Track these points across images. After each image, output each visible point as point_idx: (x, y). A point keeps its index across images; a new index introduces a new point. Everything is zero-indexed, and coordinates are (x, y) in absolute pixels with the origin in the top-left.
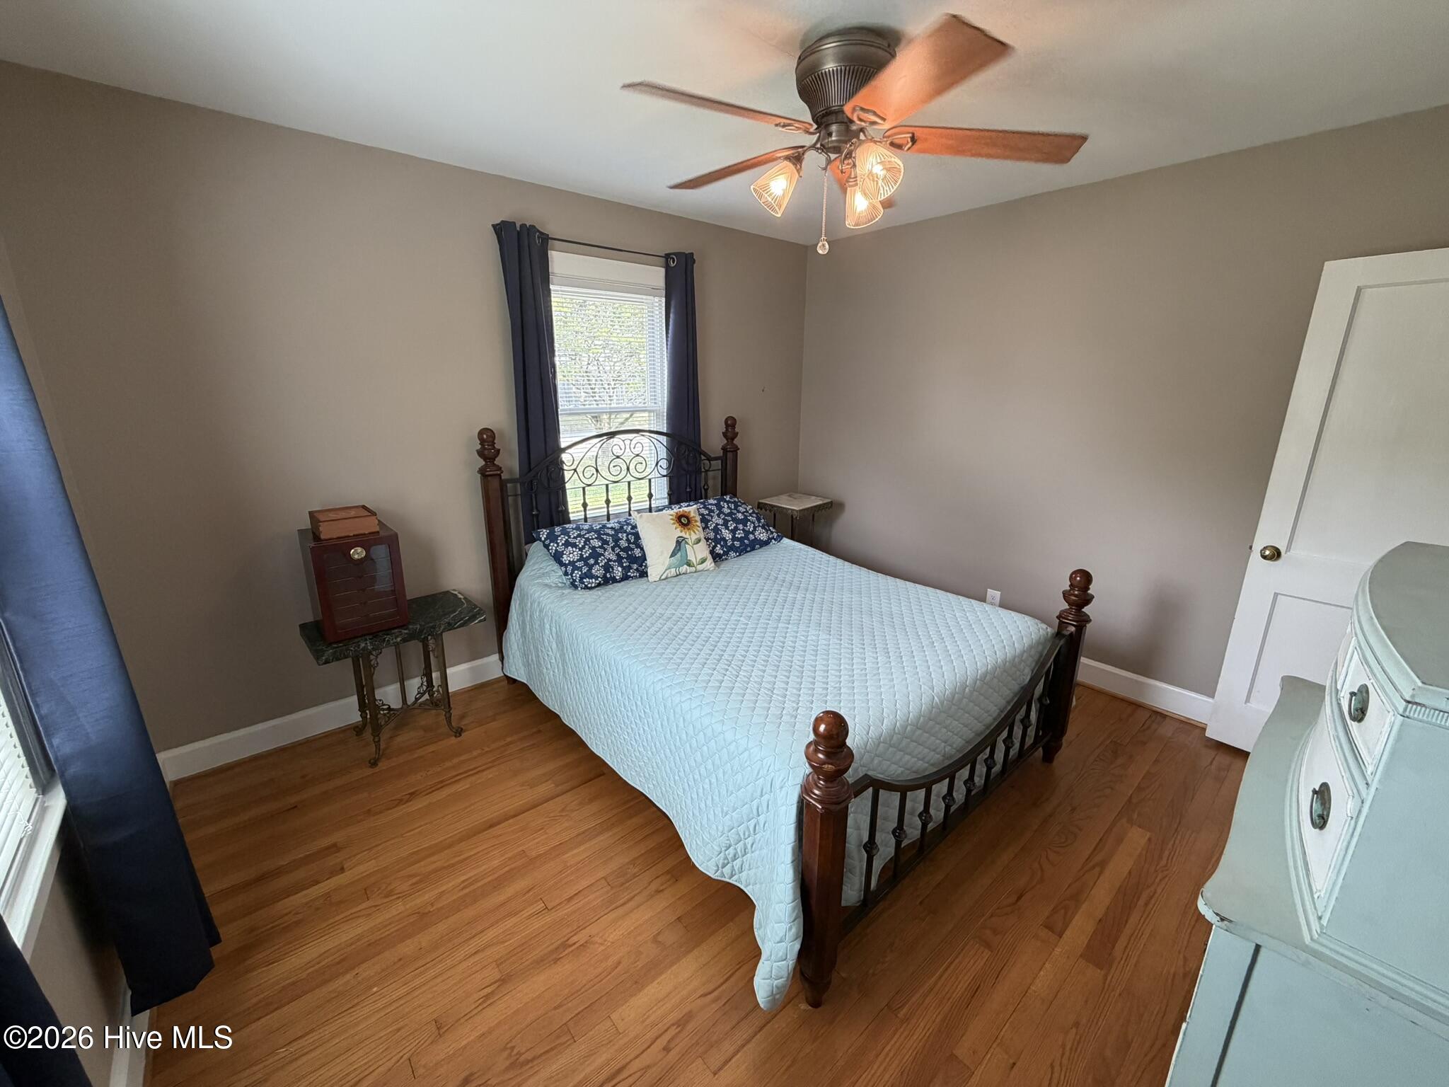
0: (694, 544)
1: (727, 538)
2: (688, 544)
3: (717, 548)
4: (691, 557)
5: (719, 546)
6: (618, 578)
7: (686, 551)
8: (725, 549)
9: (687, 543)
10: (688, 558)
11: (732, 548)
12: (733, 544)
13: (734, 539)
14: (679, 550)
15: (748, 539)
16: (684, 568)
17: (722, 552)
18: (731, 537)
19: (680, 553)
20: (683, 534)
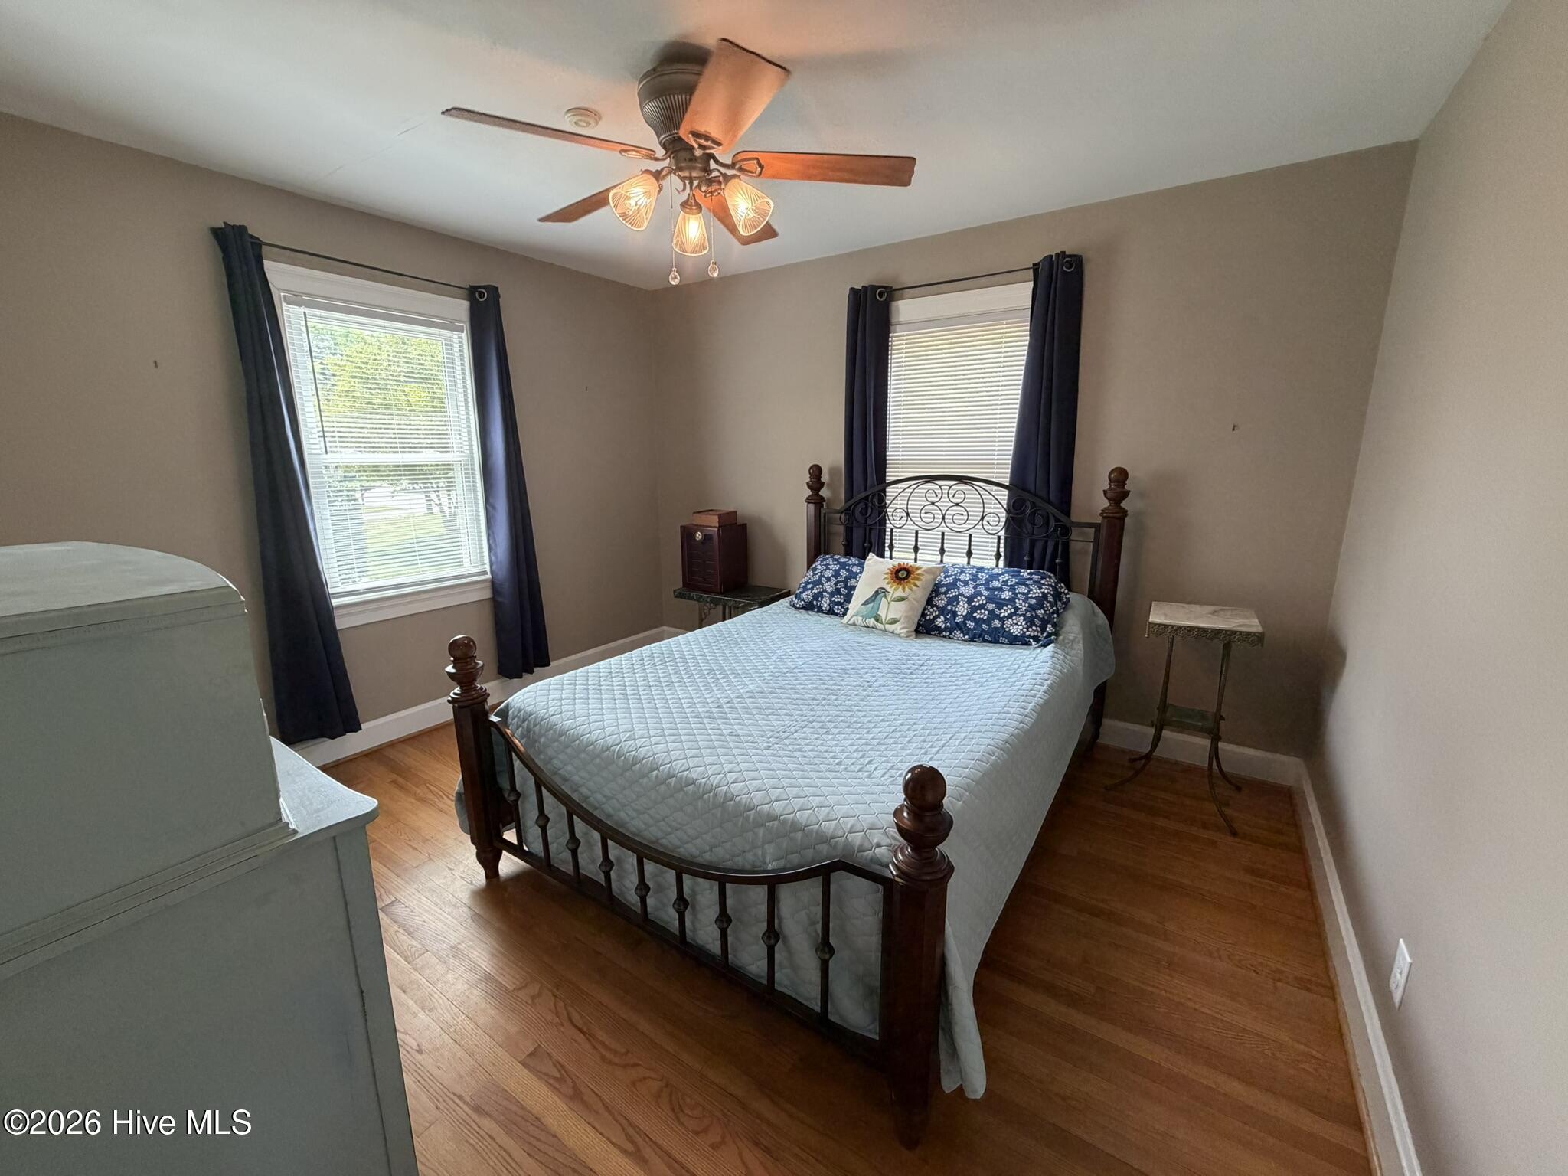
0: (893, 601)
1: (959, 613)
2: (886, 599)
3: (939, 620)
4: (882, 613)
5: (942, 617)
6: (824, 609)
7: (880, 604)
8: (948, 624)
9: (885, 596)
10: (879, 613)
11: (961, 627)
12: (964, 623)
13: (969, 616)
14: (874, 601)
15: (989, 625)
16: (872, 622)
17: (943, 626)
18: (964, 613)
19: (872, 604)
20: (888, 588)
